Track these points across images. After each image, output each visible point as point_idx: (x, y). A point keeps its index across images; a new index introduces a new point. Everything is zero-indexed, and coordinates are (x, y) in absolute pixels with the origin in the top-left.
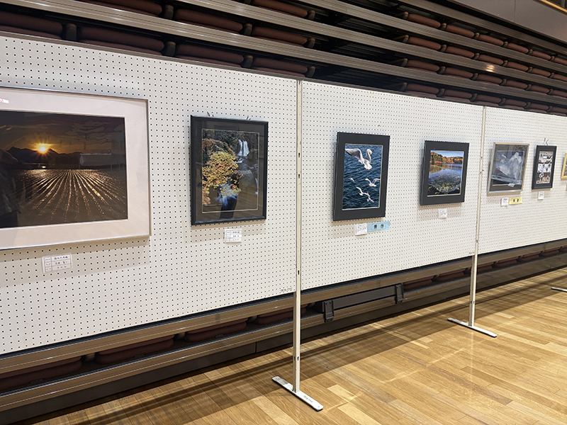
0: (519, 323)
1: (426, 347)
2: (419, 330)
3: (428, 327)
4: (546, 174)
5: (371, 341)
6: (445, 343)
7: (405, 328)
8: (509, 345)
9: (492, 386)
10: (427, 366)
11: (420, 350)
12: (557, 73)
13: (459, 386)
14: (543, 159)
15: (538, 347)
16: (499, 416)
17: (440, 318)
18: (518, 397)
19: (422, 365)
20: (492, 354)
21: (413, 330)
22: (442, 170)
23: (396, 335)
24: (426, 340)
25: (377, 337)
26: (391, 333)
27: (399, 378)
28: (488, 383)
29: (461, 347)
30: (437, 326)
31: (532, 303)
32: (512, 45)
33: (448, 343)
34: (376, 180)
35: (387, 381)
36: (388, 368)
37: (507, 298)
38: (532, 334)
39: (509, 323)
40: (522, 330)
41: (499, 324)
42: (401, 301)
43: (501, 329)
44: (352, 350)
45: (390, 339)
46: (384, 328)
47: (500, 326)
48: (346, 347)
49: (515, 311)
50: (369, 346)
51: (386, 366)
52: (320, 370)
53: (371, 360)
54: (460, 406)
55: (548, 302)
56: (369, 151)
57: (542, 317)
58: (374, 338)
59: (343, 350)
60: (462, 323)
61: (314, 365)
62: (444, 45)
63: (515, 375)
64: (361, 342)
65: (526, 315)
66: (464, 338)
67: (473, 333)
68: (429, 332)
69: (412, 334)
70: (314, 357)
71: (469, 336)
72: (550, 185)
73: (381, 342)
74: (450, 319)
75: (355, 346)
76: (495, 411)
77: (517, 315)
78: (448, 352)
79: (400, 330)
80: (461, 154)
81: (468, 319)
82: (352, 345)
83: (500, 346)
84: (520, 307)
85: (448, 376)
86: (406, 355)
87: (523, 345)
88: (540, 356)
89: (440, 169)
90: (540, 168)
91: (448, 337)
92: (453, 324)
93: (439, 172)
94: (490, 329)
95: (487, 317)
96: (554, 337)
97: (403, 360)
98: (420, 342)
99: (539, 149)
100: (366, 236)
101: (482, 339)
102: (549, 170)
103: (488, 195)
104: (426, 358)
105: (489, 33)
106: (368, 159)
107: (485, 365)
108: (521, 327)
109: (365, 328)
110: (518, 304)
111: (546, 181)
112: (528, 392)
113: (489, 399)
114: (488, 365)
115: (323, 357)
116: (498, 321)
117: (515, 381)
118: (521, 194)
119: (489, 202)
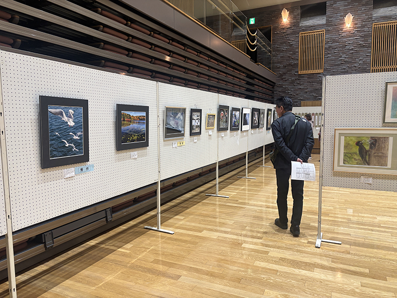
0: (188, 221)
1: (128, 252)
2: (124, 239)
3: (131, 235)
4: (197, 126)
5: (86, 256)
6: (141, 246)
7: (114, 240)
8: (181, 238)
9: (170, 269)
10: (128, 265)
11: (124, 255)
12: (201, 63)
13: (149, 275)
14: (195, 117)
15: (197, 235)
16: (173, 290)
17: (139, 228)
18: (185, 273)
19: (125, 266)
20: (170, 246)
21: (120, 240)
22: (131, 125)
23: (107, 247)
24: (129, 246)
25: (92, 251)
26: (102, 246)
27: (107, 281)
28: (167, 268)
29: (151, 246)
30: (137, 234)
31: (195, 206)
32: (174, 43)
33: (143, 245)
34: (79, 133)
35: (97, 286)
36: (99, 275)
37: (182, 205)
38: (194, 227)
39: (181, 223)
40: (189, 226)
41: (176, 224)
42: (111, 221)
43: (177, 228)
44: (70, 267)
45: (102, 251)
46: (98, 243)
47: (177, 225)
48: (65, 266)
49: (186, 213)
50: (85, 261)
51: (98, 275)
52: (40, 292)
53: (85, 272)
54: (148, 290)
55: (204, 204)
56: (71, 111)
57: (200, 215)
58: (90, 253)
59: (63, 269)
60: (154, 228)
61: (35, 289)
62: (129, 37)
63: (184, 257)
64: (78, 259)
65: (192, 214)
66: (154, 239)
67: (160, 234)
68: (131, 240)
69: (119, 244)
70: (35, 282)
71: (158, 237)
72: (200, 133)
73: (95, 255)
74: (146, 227)
75: (73, 264)
76: (171, 287)
77: (187, 216)
78: (143, 252)
79: (110, 242)
80: (144, 114)
81: (156, 224)
82: (70, 263)
83: (176, 240)
84: (188, 210)
85: (142, 269)
86: (113, 261)
87: (189, 235)
88: (198, 241)
89: (130, 124)
90: (194, 123)
91: (144, 241)
92: (148, 230)
93: (129, 126)
94: (171, 228)
95: (169, 221)
96: (206, 226)
97: (111, 265)
98: (124, 248)
99: (192, 111)
100: (74, 178)
101: (165, 237)
102: (199, 124)
103: (164, 141)
104: (127, 260)
105: (160, 33)
106: (70, 117)
107: (166, 255)
108: (188, 223)
109: (83, 247)
110: (187, 208)
111: (197, 130)
112: (191, 267)
113: (167, 279)
114: (168, 255)
115: (44, 280)
116: (175, 222)
117: (183, 262)
118: (184, 139)
119: (165, 145)
